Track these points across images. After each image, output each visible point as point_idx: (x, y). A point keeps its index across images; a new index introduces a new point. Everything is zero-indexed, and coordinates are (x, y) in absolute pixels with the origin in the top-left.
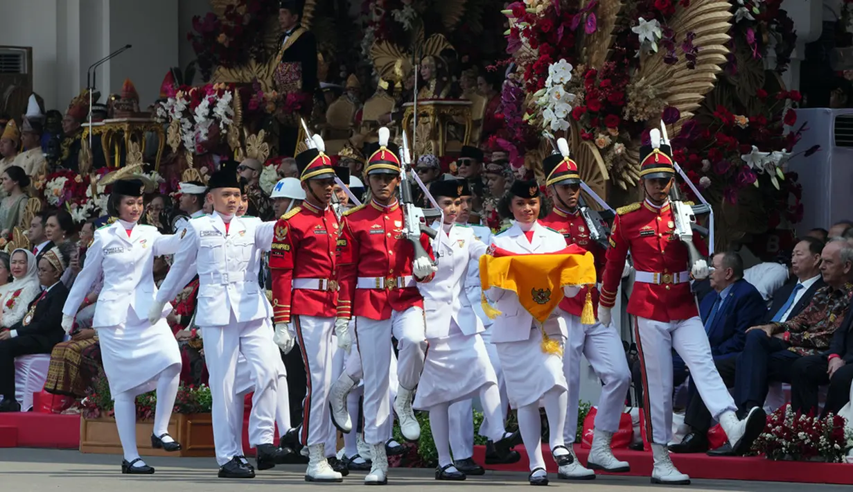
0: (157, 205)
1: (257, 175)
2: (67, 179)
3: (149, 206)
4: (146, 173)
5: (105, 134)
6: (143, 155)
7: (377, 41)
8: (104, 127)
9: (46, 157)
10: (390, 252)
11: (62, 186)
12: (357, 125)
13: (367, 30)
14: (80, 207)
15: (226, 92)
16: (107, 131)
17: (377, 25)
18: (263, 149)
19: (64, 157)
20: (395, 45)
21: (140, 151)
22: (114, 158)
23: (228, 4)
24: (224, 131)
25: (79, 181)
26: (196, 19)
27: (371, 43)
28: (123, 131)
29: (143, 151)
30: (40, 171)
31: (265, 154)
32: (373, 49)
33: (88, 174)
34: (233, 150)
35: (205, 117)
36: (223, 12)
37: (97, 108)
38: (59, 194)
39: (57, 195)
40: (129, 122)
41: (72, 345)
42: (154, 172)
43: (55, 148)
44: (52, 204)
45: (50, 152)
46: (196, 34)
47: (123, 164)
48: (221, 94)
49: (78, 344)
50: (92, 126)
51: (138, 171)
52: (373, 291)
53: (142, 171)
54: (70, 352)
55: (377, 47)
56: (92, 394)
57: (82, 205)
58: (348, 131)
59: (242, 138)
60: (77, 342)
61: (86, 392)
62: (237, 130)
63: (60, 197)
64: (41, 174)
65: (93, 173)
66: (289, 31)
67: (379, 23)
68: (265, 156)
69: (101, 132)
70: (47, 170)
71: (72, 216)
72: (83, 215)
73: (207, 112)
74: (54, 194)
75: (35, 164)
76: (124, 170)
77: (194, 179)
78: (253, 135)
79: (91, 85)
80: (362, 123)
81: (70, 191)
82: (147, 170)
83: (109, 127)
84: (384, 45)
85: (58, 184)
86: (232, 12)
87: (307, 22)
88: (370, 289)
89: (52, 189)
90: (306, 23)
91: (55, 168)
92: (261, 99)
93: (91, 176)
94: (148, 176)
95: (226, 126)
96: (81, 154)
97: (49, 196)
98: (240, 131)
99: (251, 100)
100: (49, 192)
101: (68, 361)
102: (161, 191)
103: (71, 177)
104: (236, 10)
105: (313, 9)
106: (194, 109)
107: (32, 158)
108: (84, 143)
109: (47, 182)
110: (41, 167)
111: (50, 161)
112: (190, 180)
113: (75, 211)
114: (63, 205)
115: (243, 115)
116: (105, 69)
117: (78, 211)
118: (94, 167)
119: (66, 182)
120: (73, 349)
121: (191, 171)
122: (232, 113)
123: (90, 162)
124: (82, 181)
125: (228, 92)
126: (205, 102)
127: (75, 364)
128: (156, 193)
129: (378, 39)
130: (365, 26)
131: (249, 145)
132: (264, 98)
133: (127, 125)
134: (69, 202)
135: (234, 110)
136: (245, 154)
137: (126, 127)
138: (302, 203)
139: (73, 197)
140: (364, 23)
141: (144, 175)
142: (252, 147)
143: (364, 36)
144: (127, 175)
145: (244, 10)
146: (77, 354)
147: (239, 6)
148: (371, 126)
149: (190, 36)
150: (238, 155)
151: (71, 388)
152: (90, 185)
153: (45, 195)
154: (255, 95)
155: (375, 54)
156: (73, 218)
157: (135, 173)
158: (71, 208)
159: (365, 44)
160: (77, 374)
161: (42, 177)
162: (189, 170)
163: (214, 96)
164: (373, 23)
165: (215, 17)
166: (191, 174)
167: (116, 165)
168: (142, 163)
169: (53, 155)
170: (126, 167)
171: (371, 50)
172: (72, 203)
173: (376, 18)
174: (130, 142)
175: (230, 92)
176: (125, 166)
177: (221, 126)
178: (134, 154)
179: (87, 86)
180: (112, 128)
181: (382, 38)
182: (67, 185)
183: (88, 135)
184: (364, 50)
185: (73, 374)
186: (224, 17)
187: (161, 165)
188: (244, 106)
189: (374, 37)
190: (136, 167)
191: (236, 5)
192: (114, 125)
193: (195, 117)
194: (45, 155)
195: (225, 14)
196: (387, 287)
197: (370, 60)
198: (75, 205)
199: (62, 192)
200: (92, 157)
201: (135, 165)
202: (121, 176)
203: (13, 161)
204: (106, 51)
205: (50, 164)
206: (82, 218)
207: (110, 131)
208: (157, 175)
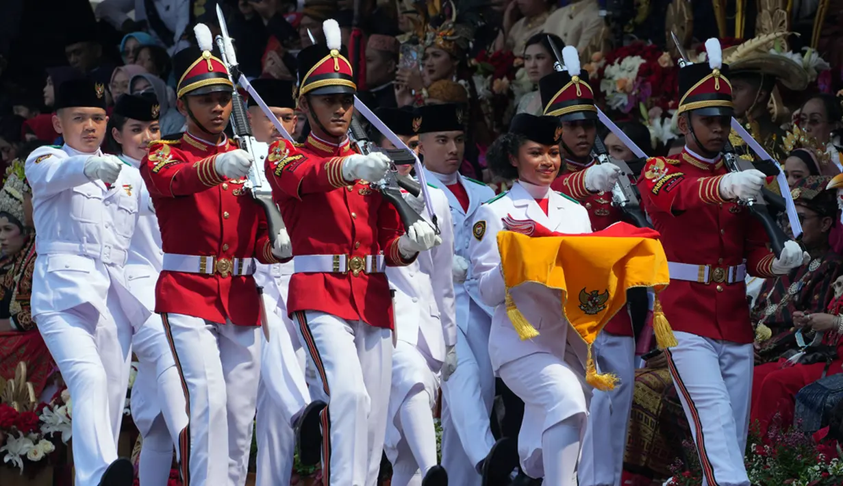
0: (812, 114)
2: (643, 61)
3: (798, 116)
4: (794, 52)
6: (790, 15)
9: (606, 18)
10: (353, 214)
11: (635, 73)
14: (665, 115)
19: (640, 18)
21: (784, 9)
22: (734, 21)
25: (666, 65)
29: (788, 9)
30: (594, 43)
38: (628, 90)
39: (624, 90)
41: (647, 377)
42: (809, 50)
44: (614, 108)
45: (613, 8)
47: (750, 33)
49: (656, 375)
51: (778, 48)
52: (329, 277)
53: (786, 47)
54: (643, 390)
56: (683, 470)
57: (670, 112)
60: (657, 372)
61: (672, 467)
63: (629, 94)
64: (595, 49)
65: (693, 51)
70: (607, 41)
71: (652, 131)
72: (673, 131)
74: (618, 89)
75: (584, 30)
76: (750, 44)
81: (648, 84)
82: (796, 45)
85: (627, 69)
88: (323, 273)
89: (616, 78)
91: (622, 38)
94: (796, 58)
96: (671, 12)
97: (609, 93)
100: (609, 84)
101: (640, 407)
102: (821, 86)
103: (651, 56)
107: (579, 18)
109: (605, 65)
110: (597, 36)
111: (613, 24)
113: (657, 122)
114: (635, 111)
117: (662, 123)
118: (695, 39)
119: (642, 66)
120: (648, 384)
124: (672, 65)
127: (652, 415)
128: (811, 91)
134: (646, 105)
138: (182, 136)
139: (652, 96)
141: (789, 55)
146: (655, 394)
151: (644, 459)
153: (602, 90)
156: (653, 137)
157: (773, 52)
158: (649, 118)
160: (654, 432)
161: (597, 55)
167: (738, 35)
168: (786, 32)
169: (618, 14)
170: (757, 38)
172: (651, 108)
176: (753, 37)
178: (772, 14)
182: (643, 71)
185: (648, 432)
187: (822, 36)
190: (775, 39)
194: (604, 13)
196: (352, 271)
198: (658, 110)
199: (634, 86)
200: (692, 18)
201: (772, 36)
202: (745, 54)
203: (543, 22)
205: (614, 31)
206: (671, 136)
208: (815, 57)
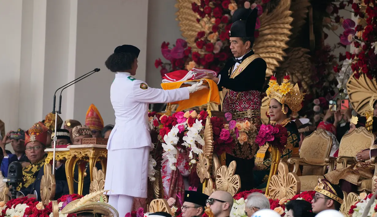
1: (227, 207)
2: (28, 207)
5: (69, 160)
7: (355, 74)
8: (68, 153)
9: (7, 183)
11: (23, 213)
12: (332, 161)
13: (344, 63)
15: (197, 120)
16: (71, 157)
17: (356, 58)
18: (233, 181)
20: (374, 79)
23: (199, 30)
24: (194, 161)
26: (165, 46)
27: (348, 77)
28: (88, 158)
31: (235, 186)
32: (350, 82)
33: (50, 201)
34: (201, 182)
35: (175, 146)
36: (193, 39)
37: (61, 134)
40: (95, 149)
43: (16, 174)
45: (11, 178)
46: (164, 60)
48: (192, 121)
50: (56, 152)
55: (354, 80)
58: (323, 167)
59: (211, 169)
62: (207, 160)
66: (241, 58)
67: (357, 56)
68: (235, 190)
69: (64, 158)
70: (7, 196)
73: (176, 140)
77: (160, 210)
78: (224, 166)
79: (57, 109)
80: (338, 159)
83: (73, 153)
84: (362, 79)
85: (18, 211)
86: (203, 39)
87: (281, 52)
89: (12, 216)
90: (279, 54)
91: (15, 194)
92: (234, 130)
93: (53, 204)
95: (196, 156)
96: (44, 180)
98: (210, 163)
99: (223, 130)
103: (32, 203)
104: (206, 38)
105: (287, 39)
106: (163, 137)
108: (47, 169)
109: (7, 208)
110: (2, 192)
111: (11, 187)
112: (156, 211)
115: (214, 145)
116: (69, 95)
119: (27, 209)
121: (158, 201)
122: (202, 142)
123: (53, 189)
124: (43, 208)
125: (199, 120)
126: (175, 130)
129: (355, 72)
130: (342, 58)
131: (219, 177)
132: (236, 128)
133: (92, 152)
135: (205, 140)
136: (215, 187)
137: (91, 154)
140: (341, 55)
142: (222, 178)
143: (340, 69)
144: (91, 203)
145: (215, 38)
147: (211, 33)
148: (348, 163)
149: (158, 63)
150: (206, 186)
152: (52, 213)
154: (227, 125)
155: (352, 88)
159: (341, 77)
161: (2, 203)
162: (155, 200)
163: (184, 124)
164: (351, 56)
165: (185, 44)
166: (157, 205)
169: (13, 181)
170: (90, 194)
171: (348, 84)
173: (353, 50)
174: (95, 169)
175: (201, 121)
177: (191, 156)
178: (99, 182)
179: (52, 110)
180: (76, 154)
181: (360, 71)
182: (27, 213)
183: (51, 161)
184: (340, 84)
186: (195, 45)
188: (216, 136)
189: (351, 71)
191: (208, 32)
192: (79, 151)
193: (163, 145)
194: (6, 180)
195: (196, 41)
197: (346, 95)
200: (55, 183)
204: (71, 76)
205: (11, 190)
207: (75, 157)
